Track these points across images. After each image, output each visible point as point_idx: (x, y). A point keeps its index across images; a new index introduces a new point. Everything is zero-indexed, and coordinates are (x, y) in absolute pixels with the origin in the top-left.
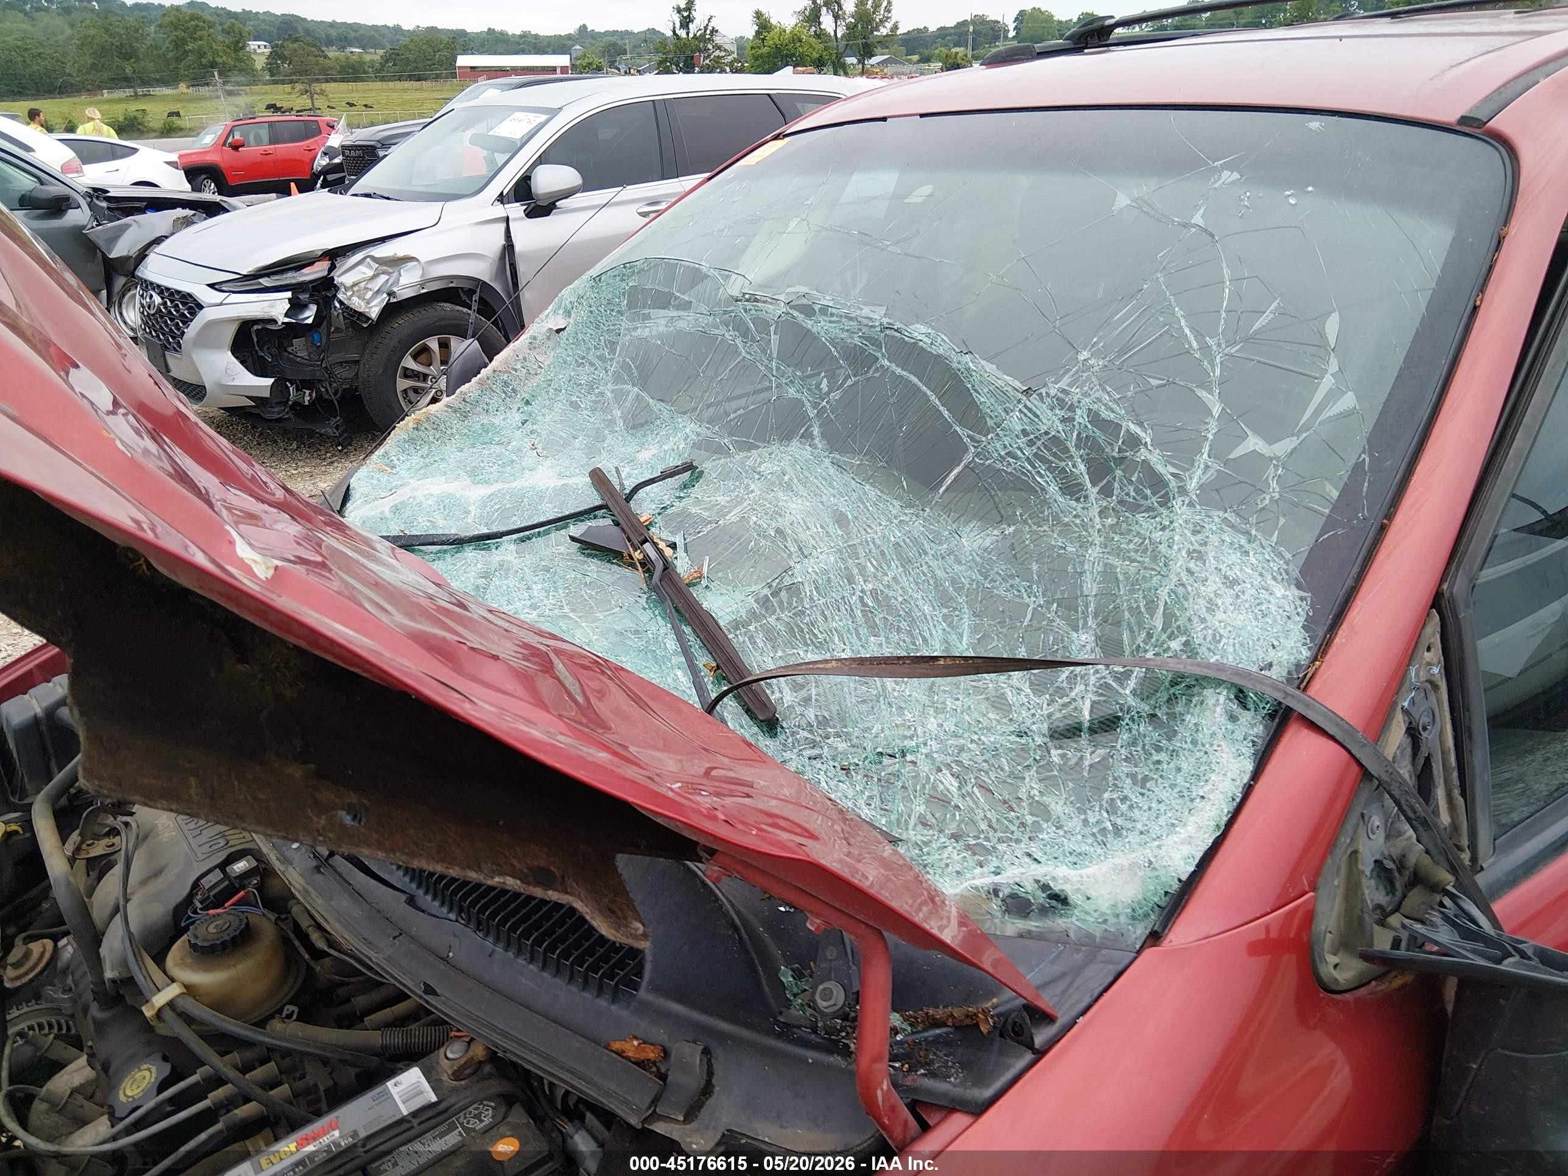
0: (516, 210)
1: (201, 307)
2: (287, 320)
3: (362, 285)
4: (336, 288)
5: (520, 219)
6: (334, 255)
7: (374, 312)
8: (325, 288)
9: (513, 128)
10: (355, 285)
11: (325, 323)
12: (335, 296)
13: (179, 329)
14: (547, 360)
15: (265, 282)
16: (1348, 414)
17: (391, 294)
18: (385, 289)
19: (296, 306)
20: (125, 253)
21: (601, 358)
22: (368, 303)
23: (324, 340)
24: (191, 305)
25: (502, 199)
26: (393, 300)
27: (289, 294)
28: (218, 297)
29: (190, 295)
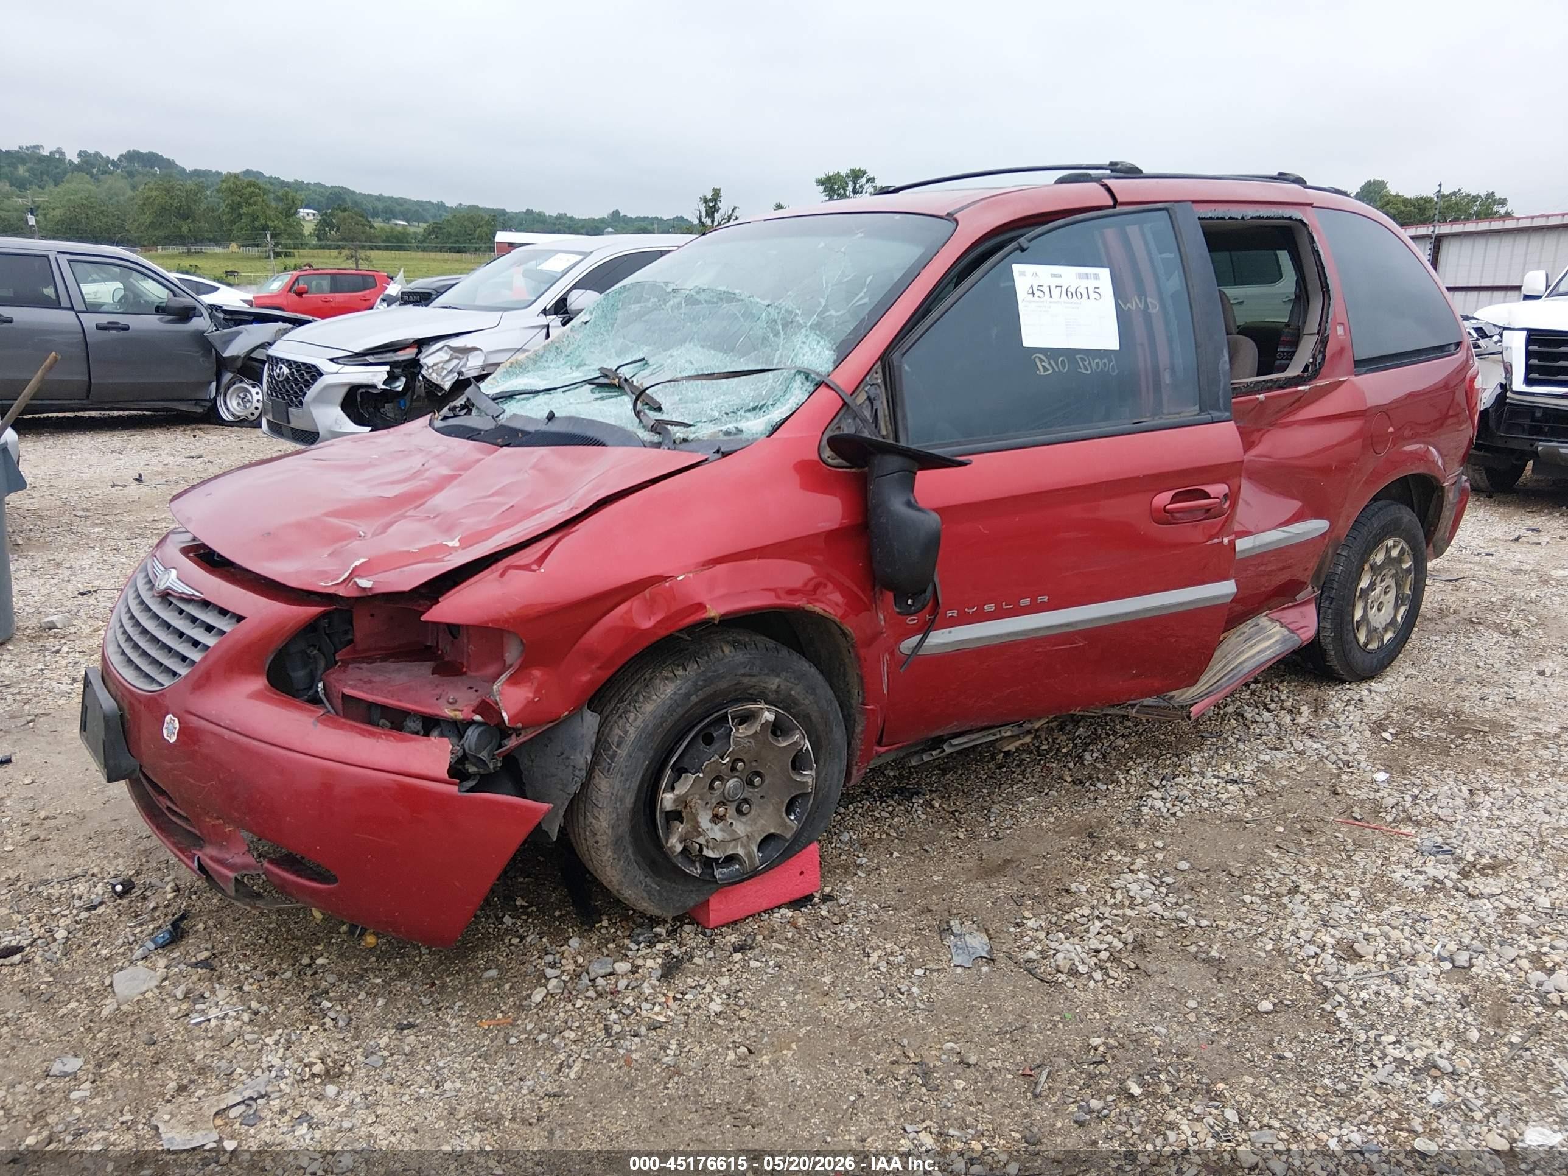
0: (555, 320)
1: (321, 374)
2: (384, 387)
3: (440, 365)
4: (421, 367)
5: (558, 327)
6: (421, 344)
7: (447, 386)
8: (413, 367)
9: (556, 264)
10: (435, 365)
11: (409, 393)
12: (420, 372)
13: (301, 389)
14: (578, 337)
15: (370, 359)
16: (865, 304)
17: (460, 373)
18: (457, 369)
19: (392, 378)
20: (235, 354)
21: (607, 331)
22: (444, 378)
23: (408, 404)
24: (313, 373)
25: (545, 312)
26: (461, 378)
27: (387, 368)
28: (335, 367)
29: (314, 366)
